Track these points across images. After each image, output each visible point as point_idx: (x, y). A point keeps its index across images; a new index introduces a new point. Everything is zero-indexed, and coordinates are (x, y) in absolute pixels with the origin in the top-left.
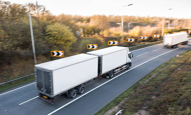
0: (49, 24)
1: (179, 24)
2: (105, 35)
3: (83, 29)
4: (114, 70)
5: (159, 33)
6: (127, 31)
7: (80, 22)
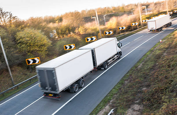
0: (19, 31)
1: (156, 8)
2: (82, 32)
3: (56, 30)
4: (107, 61)
5: (137, 21)
6: (104, 25)
7: (52, 23)
